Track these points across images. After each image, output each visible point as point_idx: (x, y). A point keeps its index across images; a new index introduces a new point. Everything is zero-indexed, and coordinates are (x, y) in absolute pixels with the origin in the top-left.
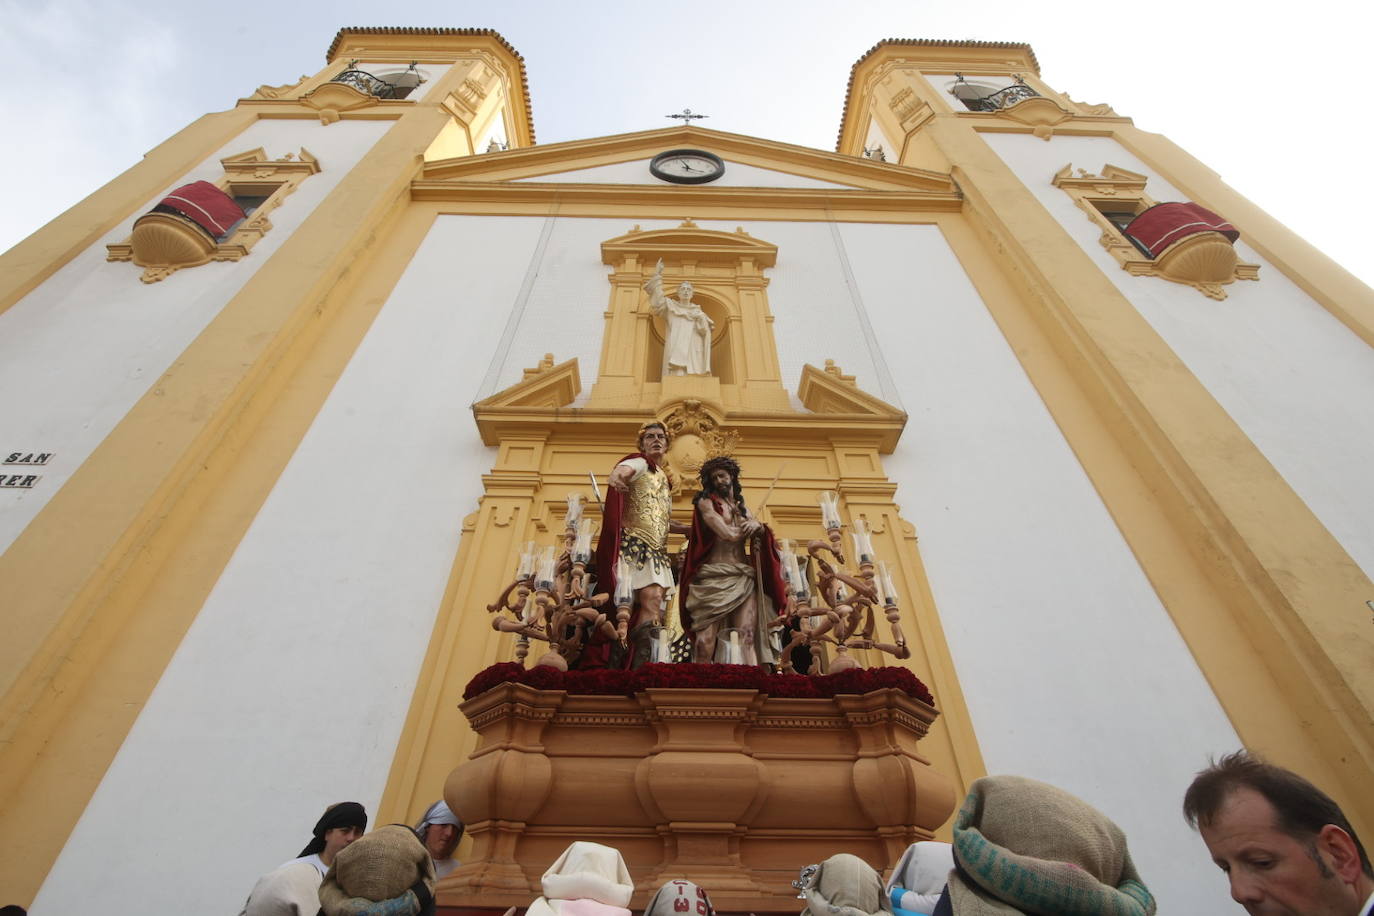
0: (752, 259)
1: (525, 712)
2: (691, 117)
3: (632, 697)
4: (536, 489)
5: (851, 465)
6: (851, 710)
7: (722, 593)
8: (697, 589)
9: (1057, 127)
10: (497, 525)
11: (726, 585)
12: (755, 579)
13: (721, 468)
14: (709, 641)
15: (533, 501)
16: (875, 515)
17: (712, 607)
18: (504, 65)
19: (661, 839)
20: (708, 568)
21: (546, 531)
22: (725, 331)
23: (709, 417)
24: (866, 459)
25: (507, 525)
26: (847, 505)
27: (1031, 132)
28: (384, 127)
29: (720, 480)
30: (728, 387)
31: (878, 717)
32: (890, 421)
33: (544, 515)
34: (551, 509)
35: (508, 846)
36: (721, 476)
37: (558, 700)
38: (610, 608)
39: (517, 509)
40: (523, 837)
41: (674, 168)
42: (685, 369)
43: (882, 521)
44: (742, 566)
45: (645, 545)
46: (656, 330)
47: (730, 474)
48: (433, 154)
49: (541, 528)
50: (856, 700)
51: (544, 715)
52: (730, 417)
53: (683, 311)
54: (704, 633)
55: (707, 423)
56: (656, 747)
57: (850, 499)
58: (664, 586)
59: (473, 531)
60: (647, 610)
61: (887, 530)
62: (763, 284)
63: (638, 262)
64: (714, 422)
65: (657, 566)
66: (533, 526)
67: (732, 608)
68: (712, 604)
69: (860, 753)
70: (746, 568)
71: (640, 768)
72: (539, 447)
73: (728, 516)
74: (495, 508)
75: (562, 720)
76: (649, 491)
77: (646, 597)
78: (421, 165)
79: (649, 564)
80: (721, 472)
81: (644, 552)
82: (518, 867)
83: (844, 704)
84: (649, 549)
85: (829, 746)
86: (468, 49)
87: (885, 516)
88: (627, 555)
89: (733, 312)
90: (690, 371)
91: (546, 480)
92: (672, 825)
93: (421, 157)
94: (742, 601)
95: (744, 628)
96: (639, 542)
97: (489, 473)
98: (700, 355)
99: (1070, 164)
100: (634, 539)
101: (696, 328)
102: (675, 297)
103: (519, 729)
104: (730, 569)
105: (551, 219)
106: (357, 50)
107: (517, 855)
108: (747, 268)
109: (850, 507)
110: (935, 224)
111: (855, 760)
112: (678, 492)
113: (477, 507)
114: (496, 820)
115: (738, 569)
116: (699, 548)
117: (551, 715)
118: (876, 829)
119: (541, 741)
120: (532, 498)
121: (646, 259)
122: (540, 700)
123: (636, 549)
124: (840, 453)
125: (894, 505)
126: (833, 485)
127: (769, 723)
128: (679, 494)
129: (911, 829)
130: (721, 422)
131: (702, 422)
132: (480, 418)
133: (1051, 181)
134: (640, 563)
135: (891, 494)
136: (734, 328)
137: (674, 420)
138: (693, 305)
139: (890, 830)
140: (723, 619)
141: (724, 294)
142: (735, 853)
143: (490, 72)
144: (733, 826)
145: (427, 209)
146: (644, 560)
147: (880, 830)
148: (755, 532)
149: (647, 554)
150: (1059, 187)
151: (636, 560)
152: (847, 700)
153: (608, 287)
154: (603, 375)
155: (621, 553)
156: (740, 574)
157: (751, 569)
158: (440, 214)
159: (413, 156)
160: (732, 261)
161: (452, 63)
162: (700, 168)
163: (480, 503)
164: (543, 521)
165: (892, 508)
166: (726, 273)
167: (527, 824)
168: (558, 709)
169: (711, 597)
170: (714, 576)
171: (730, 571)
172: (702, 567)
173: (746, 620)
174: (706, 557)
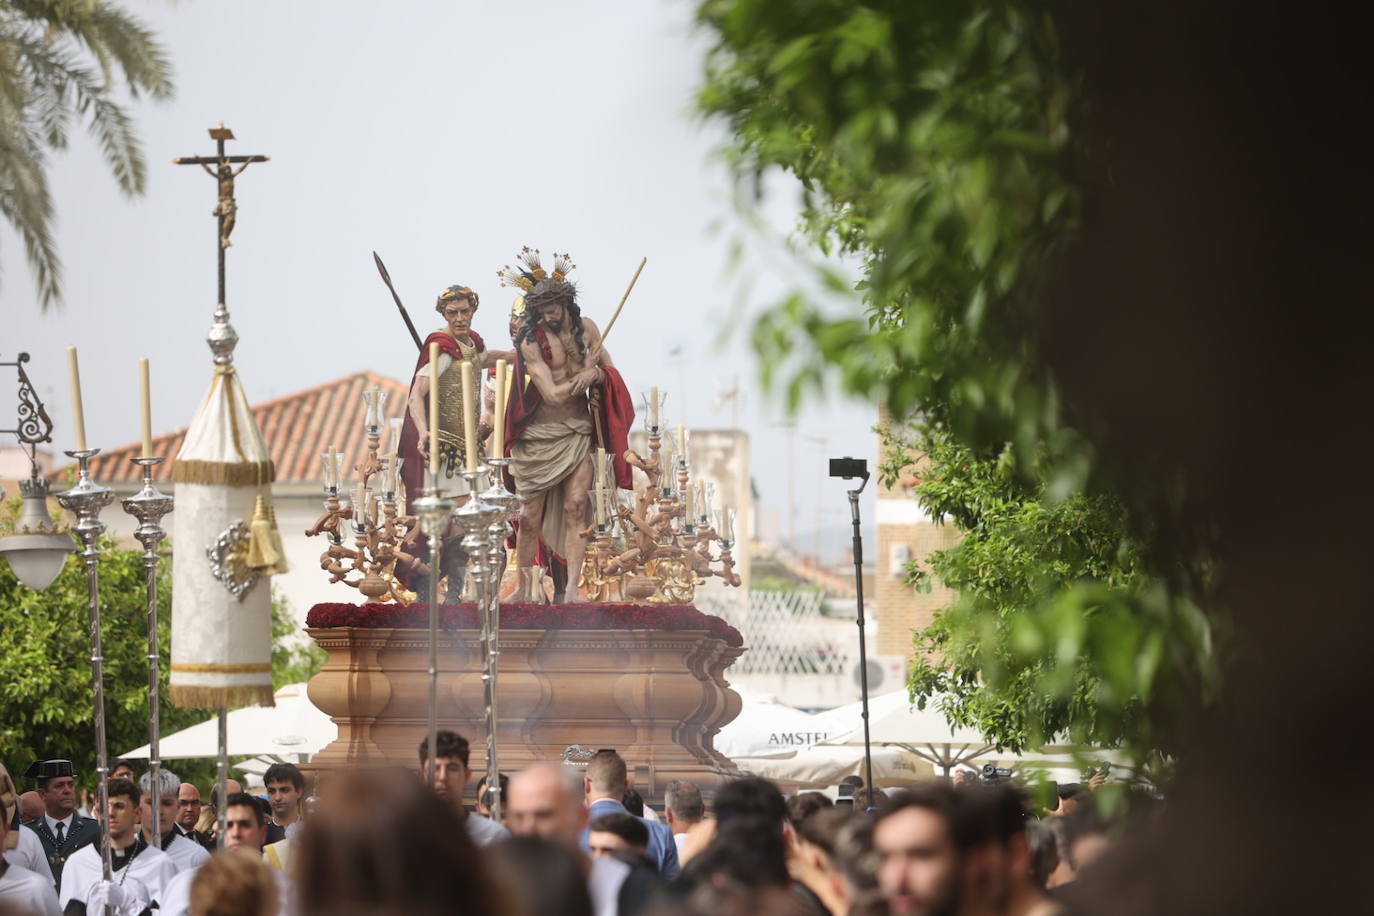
1: (363, 644)
7: (547, 467)
8: (518, 463)
11: (554, 453)
12: (593, 435)
17: (535, 483)
20: (534, 431)
29: (548, 318)
31: (641, 647)
35: (367, 730)
37: (389, 635)
40: (373, 726)
44: (574, 425)
45: (453, 449)
51: (378, 645)
56: (468, 667)
67: (558, 481)
68: (535, 480)
70: (581, 426)
73: (559, 359)
75: (392, 646)
81: (453, 457)
82: (374, 745)
92: (481, 720)
94: (572, 470)
96: (447, 448)
103: (360, 655)
107: (371, 736)
111: (621, 674)
115: (569, 429)
116: (520, 413)
117: (383, 645)
119: (378, 661)
122: (374, 635)
123: (444, 456)
134: (449, 471)
139: (639, 722)
140: (550, 490)
142: (527, 734)
144: (523, 720)
146: (453, 467)
149: (457, 461)
151: (444, 466)
156: (574, 433)
157: (587, 425)
167: (376, 717)
168: (388, 639)
169: (535, 471)
170: (540, 440)
171: (557, 434)
172: (525, 430)
173: (576, 493)
174: (532, 418)
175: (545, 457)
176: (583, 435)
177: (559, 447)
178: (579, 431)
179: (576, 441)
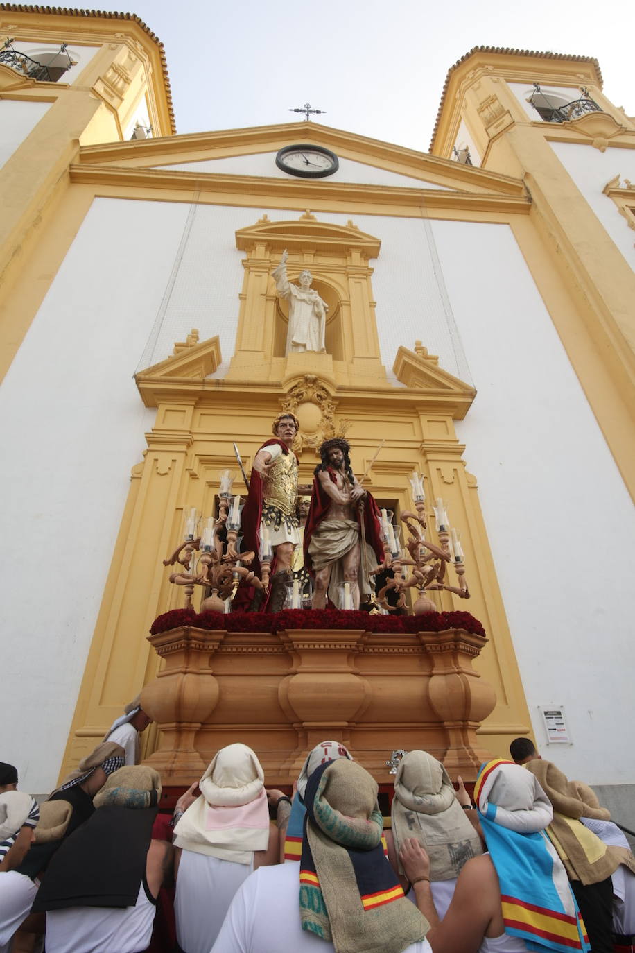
0: (360, 250)
1: (197, 646)
2: (311, 112)
3: (274, 634)
4: (188, 445)
5: (432, 429)
6: (429, 642)
7: (335, 543)
8: (317, 541)
9: (611, 140)
10: (158, 473)
11: (339, 537)
12: (359, 532)
13: (336, 448)
14: (325, 578)
15: (187, 455)
16: (447, 470)
17: (328, 554)
18: (146, 51)
19: (296, 732)
20: (326, 524)
21: (198, 478)
22: (337, 312)
23: (324, 389)
24: (444, 424)
25: (166, 474)
26: (427, 462)
27: (590, 143)
28: (42, 109)
29: (335, 456)
30: (338, 363)
31: (447, 647)
32: (464, 395)
33: (195, 466)
34: (200, 461)
35: (190, 739)
36: (336, 453)
37: (221, 637)
38: (255, 566)
39: (174, 461)
40: (199, 733)
41: (295, 162)
42: (305, 346)
43: (453, 474)
44: (350, 522)
45: (280, 512)
46: (282, 310)
47: (343, 451)
48: (87, 139)
49: (193, 476)
50: (433, 635)
51: (211, 647)
52: (340, 389)
53: (304, 296)
54: (322, 572)
55: (323, 393)
56: (293, 669)
57: (430, 457)
58: (294, 543)
59: (141, 478)
60: (283, 562)
61: (455, 481)
62: (369, 273)
63: (266, 250)
64: (328, 393)
65: (289, 528)
66: (187, 475)
67: (342, 554)
68: (328, 552)
69: (434, 672)
70: (353, 524)
71: (282, 685)
72: (190, 409)
73: (340, 483)
74: (156, 460)
75: (224, 650)
76: (283, 469)
77: (281, 551)
78: (76, 150)
79: (283, 528)
80: (336, 450)
81: (280, 517)
82: (197, 754)
83: (424, 639)
84: (283, 515)
85: (412, 666)
86: (113, 33)
87: (455, 470)
88: (267, 520)
89: (343, 297)
90: (309, 348)
91: (196, 437)
92: (304, 724)
93: (77, 141)
94: (350, 549)
95: (351, 569)
96: (276, 510)
97: (151, 432)
98: (317, 334)
99: (619, 176)
100: (272, 507)
101: (313, 311)
102: (297, 283)
103: (193, 657)
104: (341, 525)
105: (193, 205)
106: (11, 27)
107: (196, 744)
108: (356, 258)
109: (429, 463)
110: (508, 224)
111: (431, 676)
112: (299, 449)
113: (142, 459)
114: (180, 722)
115: (347, 524)
116: (319, 510)
117: (216, 648)
118: (443, 722)
119: (209, 665)
120: (186, 452)
121: (273, 247)
122: (208, 637)
123: (273, 515)
124: (424, 419)
125: (462, 461)
126: (418, 445)
127: (371, 650)
128: (301, 451)
129: (466, 723)
130: (333, 393)
131: (319, 393)
132: (142, 385)
133: (603, 189)
134: (276, 526)
135: (461, 453)
136: (344, 311)
137: (297, 391)
138: (312, 291)
139: (452, 724)
140: (335, 562)
141: (336, 280)
142: (347, 740)
143: (133, 57)
144: (346, 724)
145: (83, 191)
146: (279, 523)
147: (445, 723)
148: (361, 497)
149: (282, 519)
150: (608, 196)
151: (273, 523)
152: (426, 636)
153: (242, 271)
154: (239, 349)
155: (263, 518)
156: (349, 528)
157: (356, 524)
158: (96, 196)
159: (70, 139)
160: (344, 251)
161: (100, 46)
162: (318, 163)
163: (144, 456)
164: (195, 471)
165: (461, 464)
166: (337, 262)
167: (202, 724)
168: (222, 643)
169: (328, 546)
170: (330, 530)
171: (341, 526)
172: (320, 523)
173: (352, 563)
174: (324, 516)
175: (333, 538)
176: (355, 530)
177: (341, 534)
178: (353, 526)
179: (351, 532)
